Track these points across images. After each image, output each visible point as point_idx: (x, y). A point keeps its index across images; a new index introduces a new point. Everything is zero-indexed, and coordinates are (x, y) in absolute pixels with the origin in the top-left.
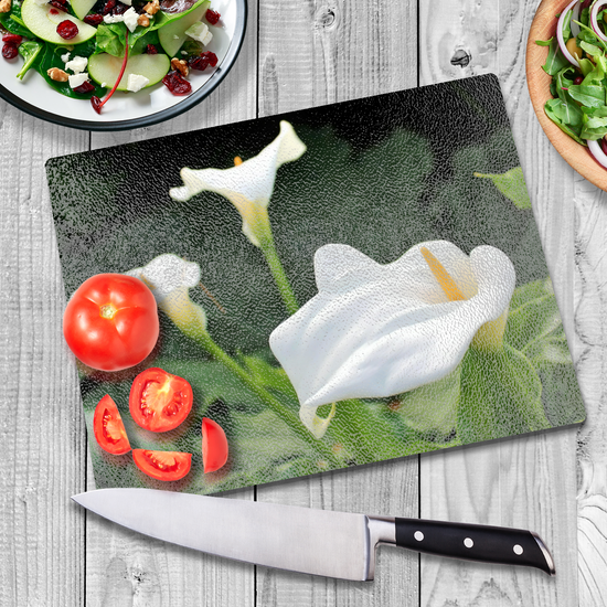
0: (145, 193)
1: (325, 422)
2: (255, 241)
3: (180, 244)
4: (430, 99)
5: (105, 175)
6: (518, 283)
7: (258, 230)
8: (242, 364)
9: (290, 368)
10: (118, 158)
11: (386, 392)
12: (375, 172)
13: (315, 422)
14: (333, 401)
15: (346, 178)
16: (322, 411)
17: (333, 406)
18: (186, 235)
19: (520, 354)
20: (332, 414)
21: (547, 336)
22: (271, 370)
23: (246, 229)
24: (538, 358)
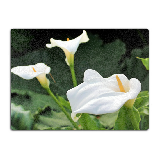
0: (39, 44)
1: (78, 118)
2: (68, 64)
3: (47, 61)
4: (126, 33)
5: (29, 36)
6: (141, 91)
7: (70, 61)
8: (58, 98)
9: (71, 102)
10: (34, 32)
11: (97, 113)
12: (106, 51)
13: (75, 118)
14: (81, 113)
15: (97, 51)
16: (78, 115)
17: (81, 114)
18: (49, 58)
19: (137, 110)
20: (80, 116)
21: (146, 106)
22: (65, 101)
23: (66, 60)
24: (141, 112)
